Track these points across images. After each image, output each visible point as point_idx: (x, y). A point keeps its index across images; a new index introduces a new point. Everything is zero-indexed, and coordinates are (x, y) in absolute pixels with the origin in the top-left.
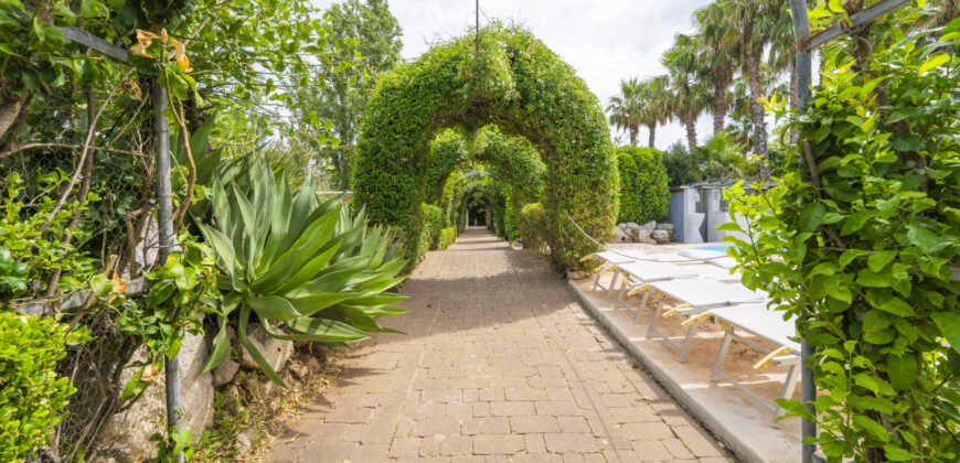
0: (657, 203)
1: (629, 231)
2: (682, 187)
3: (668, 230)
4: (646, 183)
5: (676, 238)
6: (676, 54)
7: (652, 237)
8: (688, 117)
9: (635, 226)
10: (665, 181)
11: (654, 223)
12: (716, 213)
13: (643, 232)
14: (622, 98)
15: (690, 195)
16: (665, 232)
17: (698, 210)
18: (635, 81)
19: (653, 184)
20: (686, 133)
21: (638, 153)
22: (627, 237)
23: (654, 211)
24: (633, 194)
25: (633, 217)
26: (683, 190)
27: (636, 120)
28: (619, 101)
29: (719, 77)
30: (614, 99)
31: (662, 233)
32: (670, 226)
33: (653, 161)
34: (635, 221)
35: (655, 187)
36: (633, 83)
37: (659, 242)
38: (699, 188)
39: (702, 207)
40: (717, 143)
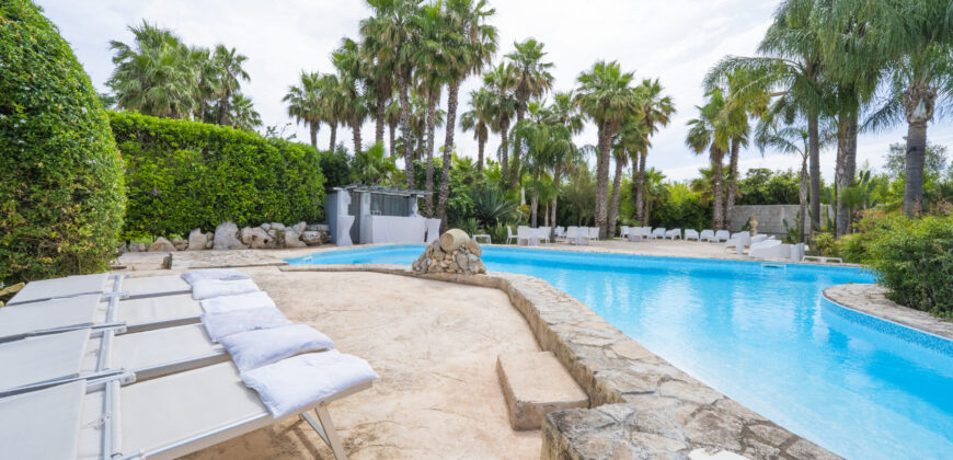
0: (308, 203)
1: (272, 233)
2: (335, 189)
3: (321, 231)
4: (295, 181)
5: (329, 239)
6: (343, 57)
7: (301, 239)
8: (355, 122)
9: (280, 226)
10: (319, 181)
11: (303, 224)
12: (366, 216)
13: (290, 235)
14: (303, 89)
15: (343, 198)
16: (315, 233)
17: (350, 213)
18: (317, 75)
19: (304, 183)
20: (352, 136)
21: (287, 148)
22: (270, 239)
23: (304, 211)
24: (279, 192)
25: (279, 217)
26: (336, 192)
27: (315, 115)
28: (300, 93)
29: (380, 89)
30: (294, 89)
31: (313, 235)
32: (324, 227)
33: (304, 159)
34: (282, 221)
35: (304, 187)
36: (315, 77)
37: (309, 245)
38: (351, 191)
39: (354, 209)
40: (378, 150)
